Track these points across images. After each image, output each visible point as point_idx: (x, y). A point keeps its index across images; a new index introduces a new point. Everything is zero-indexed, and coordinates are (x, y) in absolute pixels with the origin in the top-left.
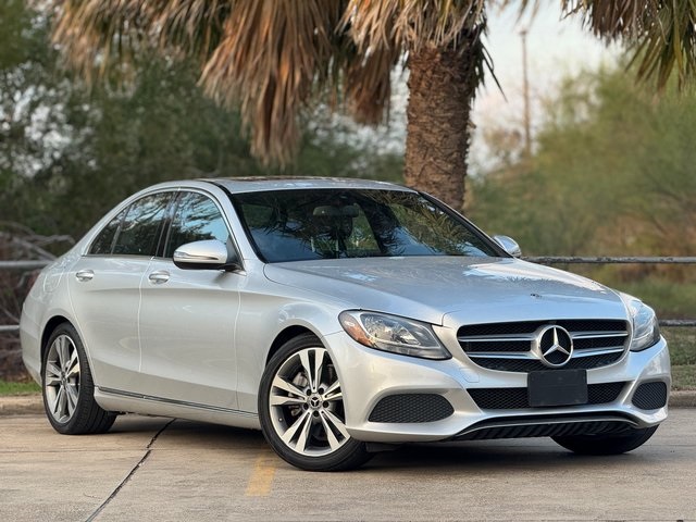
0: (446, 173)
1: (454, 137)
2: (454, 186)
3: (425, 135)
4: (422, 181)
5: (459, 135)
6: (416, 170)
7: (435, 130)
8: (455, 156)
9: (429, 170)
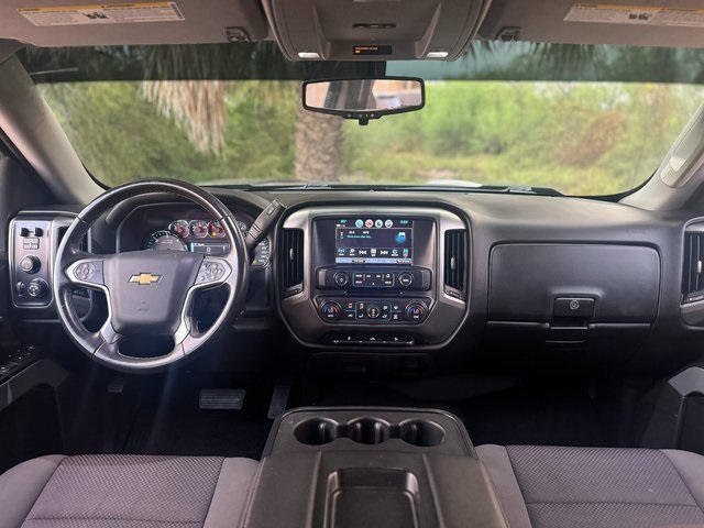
0: (325, 162)
1: (332, 134)
2: (331, 173)
3: (310, 132)
4: (307, 167)
5: (335, 133)
6: (303, 158)
7: (317, 129)
8: (332, 149)
9: (312, 160)
